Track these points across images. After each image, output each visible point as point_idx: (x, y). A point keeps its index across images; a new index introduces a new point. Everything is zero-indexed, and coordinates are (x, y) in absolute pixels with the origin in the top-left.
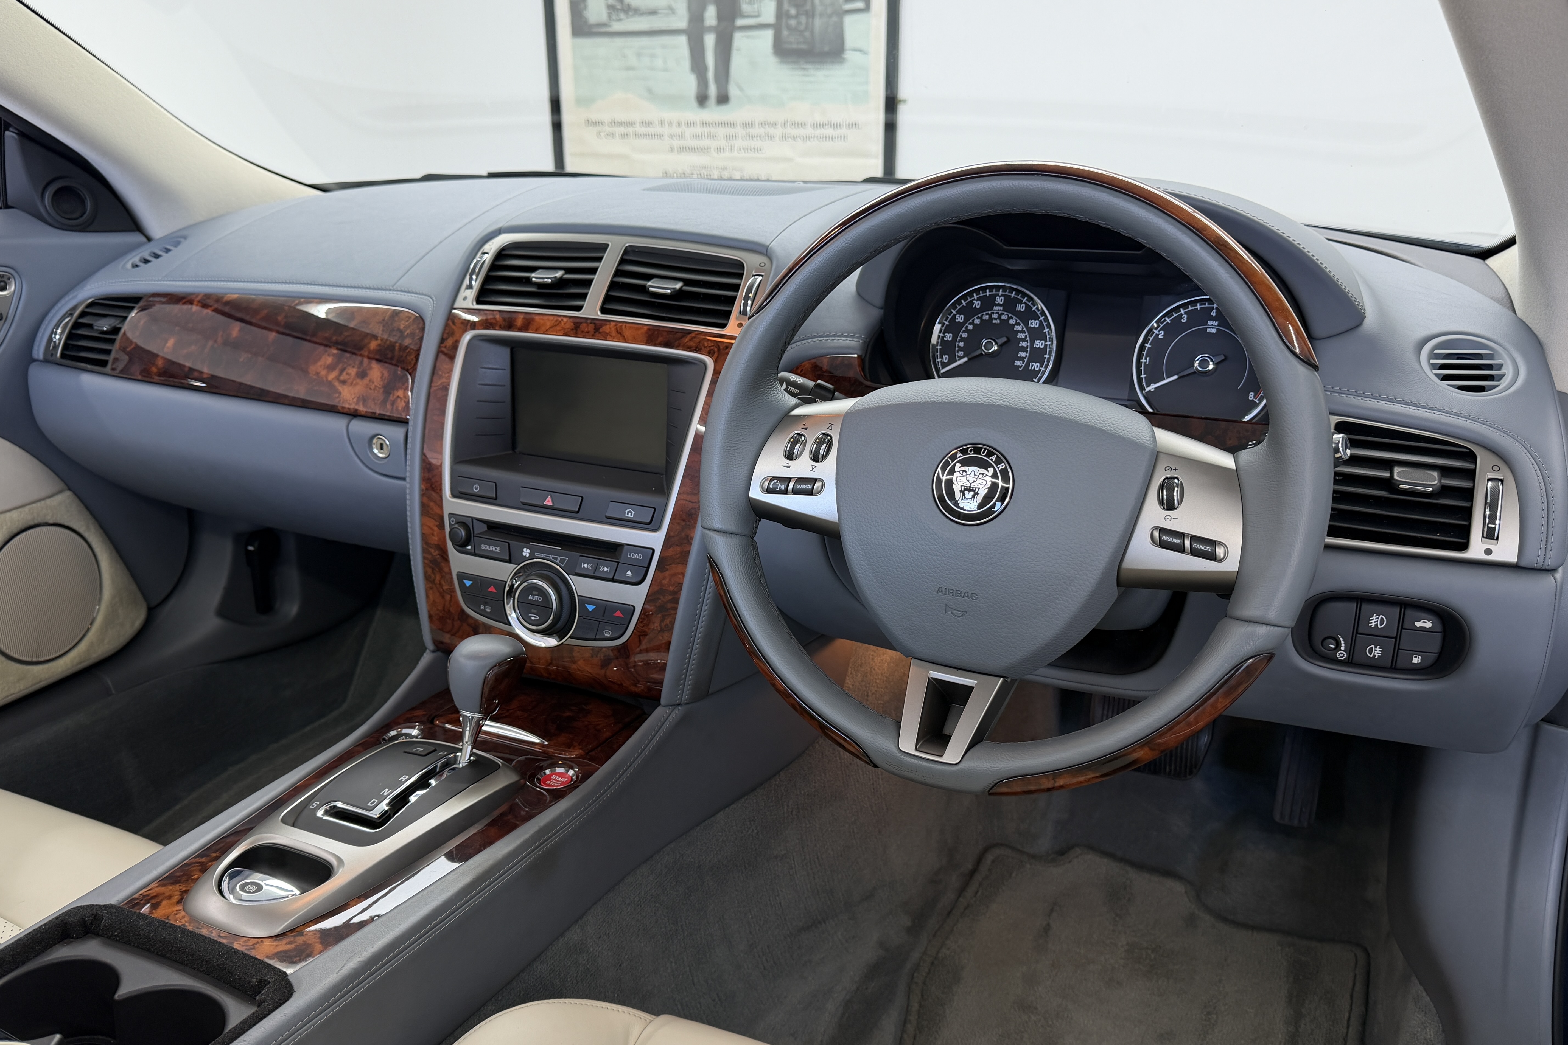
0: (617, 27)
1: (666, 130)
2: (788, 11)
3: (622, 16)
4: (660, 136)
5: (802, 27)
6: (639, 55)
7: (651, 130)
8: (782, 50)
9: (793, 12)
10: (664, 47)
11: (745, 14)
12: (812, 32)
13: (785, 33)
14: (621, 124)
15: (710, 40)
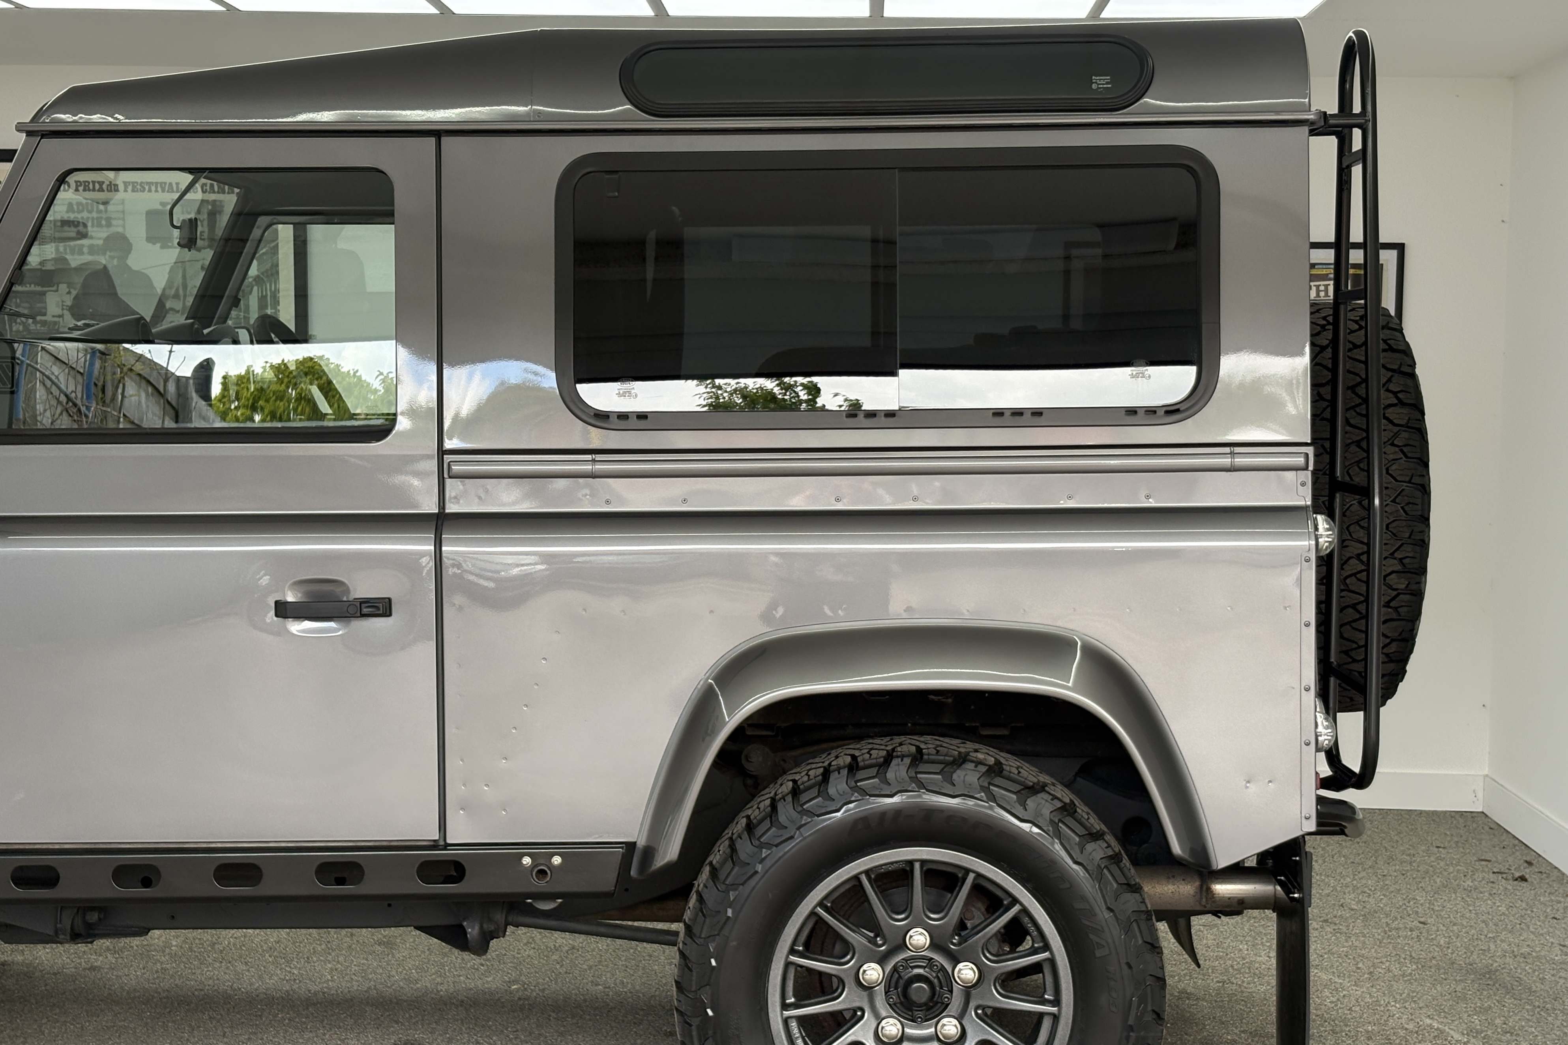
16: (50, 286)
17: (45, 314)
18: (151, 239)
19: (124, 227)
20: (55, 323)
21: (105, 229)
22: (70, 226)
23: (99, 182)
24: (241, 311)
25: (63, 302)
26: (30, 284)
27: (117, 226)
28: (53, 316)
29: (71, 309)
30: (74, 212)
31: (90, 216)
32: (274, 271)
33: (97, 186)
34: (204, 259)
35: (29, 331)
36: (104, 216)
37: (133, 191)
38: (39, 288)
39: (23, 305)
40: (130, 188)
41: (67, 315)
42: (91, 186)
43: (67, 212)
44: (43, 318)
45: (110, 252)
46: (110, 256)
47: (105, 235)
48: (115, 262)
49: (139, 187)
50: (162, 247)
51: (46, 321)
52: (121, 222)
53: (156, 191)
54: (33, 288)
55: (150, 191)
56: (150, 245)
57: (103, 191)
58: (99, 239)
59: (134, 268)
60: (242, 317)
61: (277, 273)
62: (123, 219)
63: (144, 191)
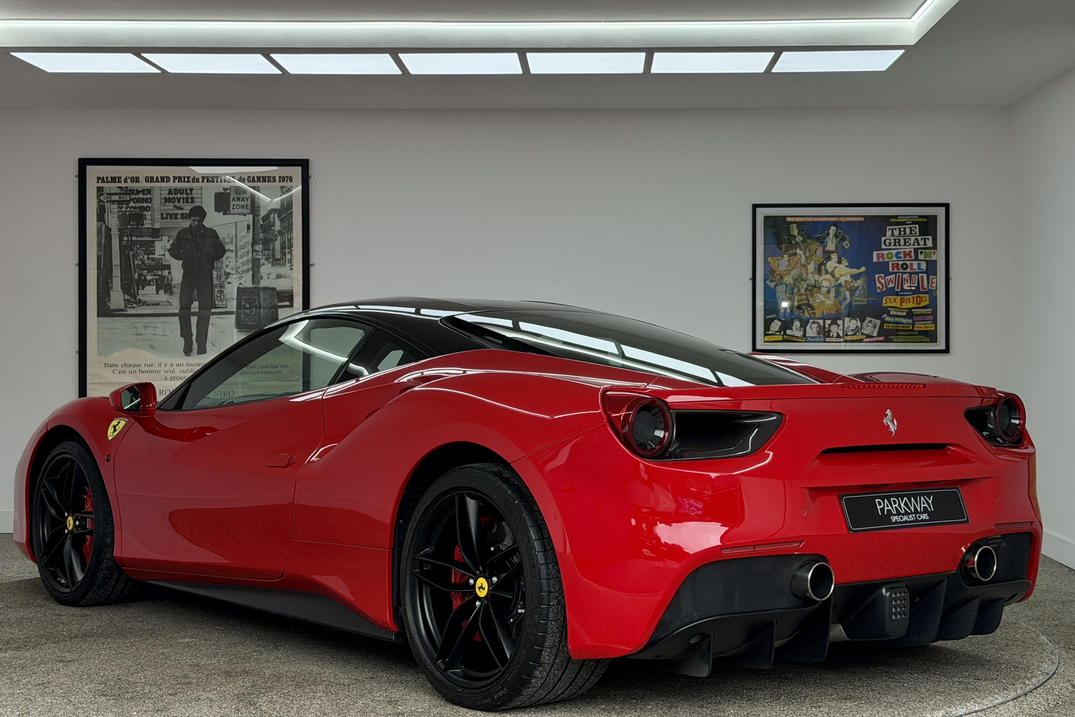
0: (130, 311)
1: (163, 368)
2: (244, 305)
3: (134, 305)
4: (159, 372)
5: (254, 314)
6: (145, 327)
7: (150, 369)
8: (240, 325)
9: (248, 306)
10: (163, 323)
11: (217, 306)
12: (260, 316)
13: (243, 316)
14: (130, 366)
15: (194, 320)
16: (157, 238)
17: (154, 254)
18: (217, 209)
19: (201, 202)
20: (160, 259)
21: (190, 204)
22: (170, 203)
23: (187, 177)
24: (270, 250)
25: (165, 247)
26: (146, 237)
27: (197, 202)
28: (159, 255)
29: (169, 250)
30: (172, 194)
31: (182, 196)
32: (290, 227)
33: (186, 180)
34: (248, 221)
35: (145, 264)
36: (190, 196)
37: (207, 182)
38: (151, 239)
39: (141, 249)
40: (205, 180)
41: (167, 254)
42: (183, 179)
43: (169, 194)
44: (153, 256)
45: (194, 217)
46: (193, 220)
47: (190, 208)
48: (196, 223)
49: (211, 179)
50: (224, 214)
51: (155, 258)
52: (200, 200)
53: (221, 182)
54: (147, 239)
55: (217, 182)
56: (217, 213)
57: (190, 182)
58: (188, 210)
59: (207, 227)
60: (271, 254)
61: (292, 228)
62: (201, 198)
63: (214, 182)
